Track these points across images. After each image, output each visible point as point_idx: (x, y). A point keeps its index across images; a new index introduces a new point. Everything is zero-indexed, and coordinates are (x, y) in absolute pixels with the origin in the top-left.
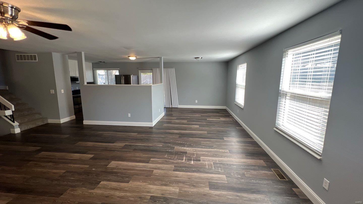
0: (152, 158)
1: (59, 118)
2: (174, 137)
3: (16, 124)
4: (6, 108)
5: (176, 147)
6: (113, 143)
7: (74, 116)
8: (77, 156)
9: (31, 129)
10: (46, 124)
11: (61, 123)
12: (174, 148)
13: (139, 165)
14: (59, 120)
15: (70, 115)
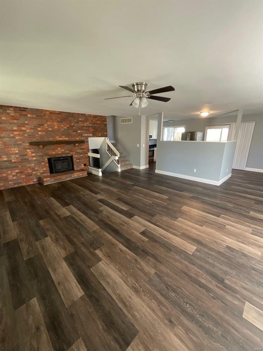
0: (223, 214)
1: (140, 166)
2: (247, 201)
3: (119, 166)
4: (116, 155)
5: (251, 213)
6: (182, 192)
7: (148, 165)
8: (157, 194)
9: (125, 170)
10: (132, 168)
11: (141, 169)
12: (250, 212)
13: (210, 216)
14: (139, 167)
15: (146, 165)
